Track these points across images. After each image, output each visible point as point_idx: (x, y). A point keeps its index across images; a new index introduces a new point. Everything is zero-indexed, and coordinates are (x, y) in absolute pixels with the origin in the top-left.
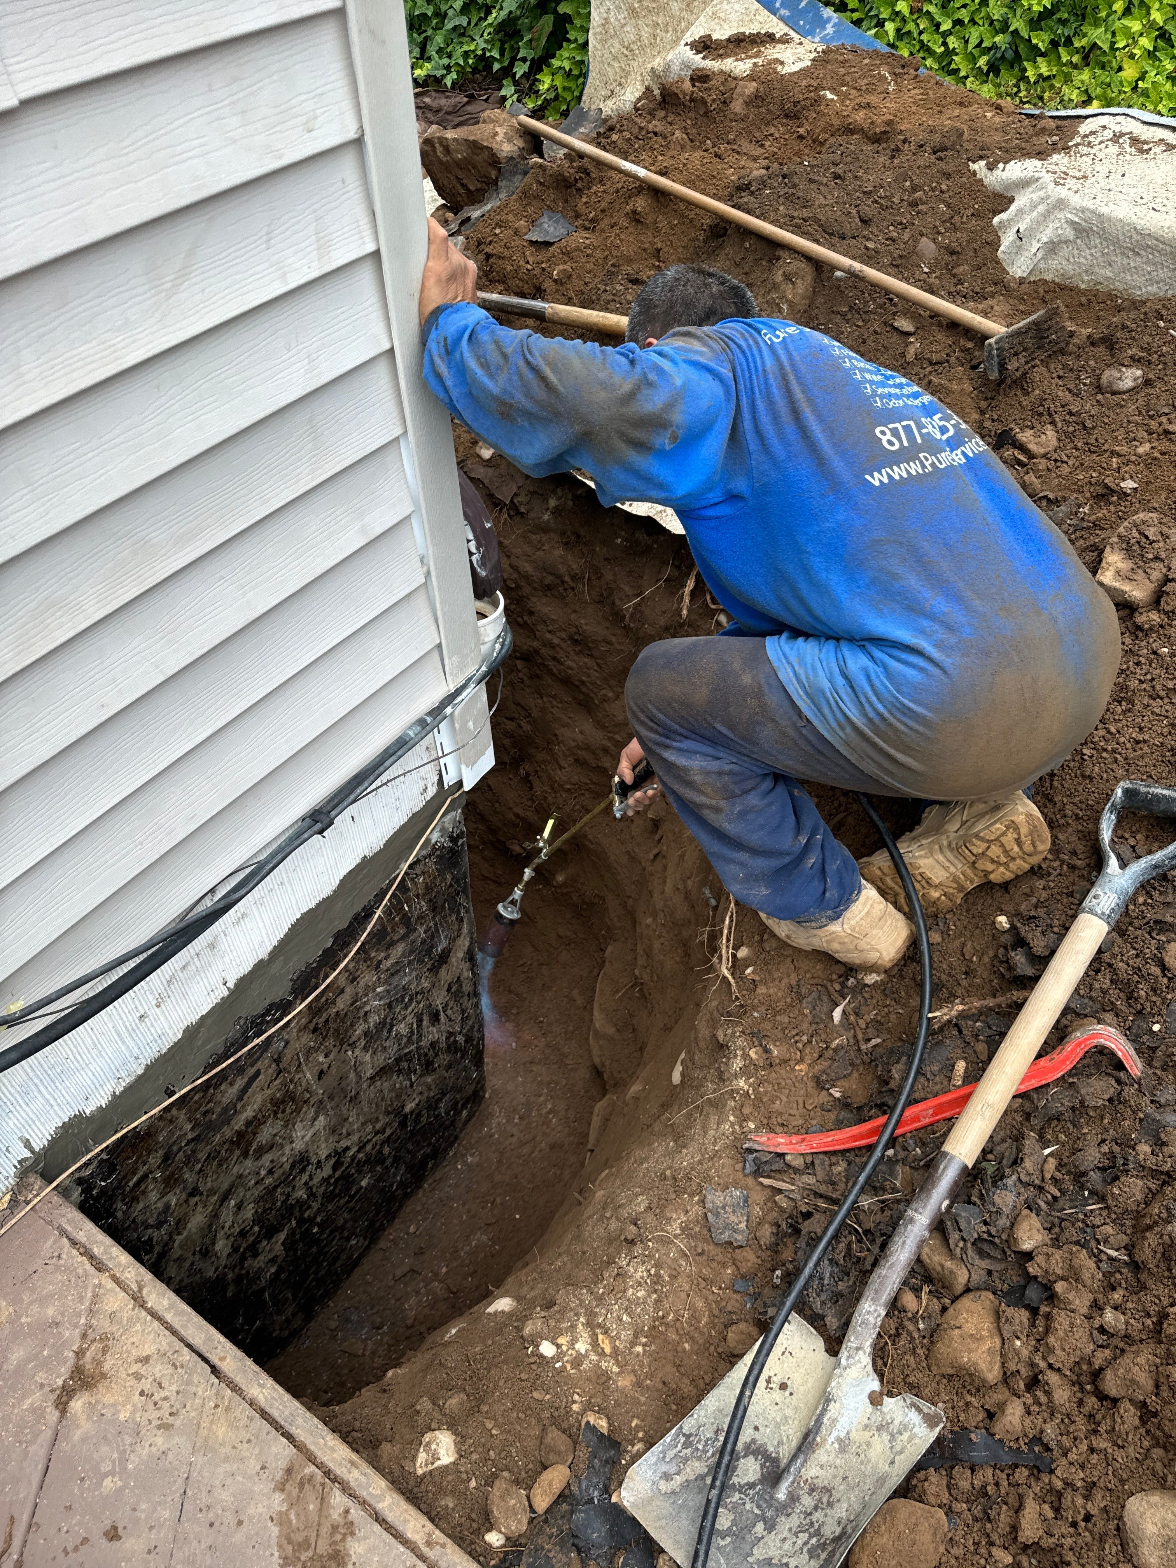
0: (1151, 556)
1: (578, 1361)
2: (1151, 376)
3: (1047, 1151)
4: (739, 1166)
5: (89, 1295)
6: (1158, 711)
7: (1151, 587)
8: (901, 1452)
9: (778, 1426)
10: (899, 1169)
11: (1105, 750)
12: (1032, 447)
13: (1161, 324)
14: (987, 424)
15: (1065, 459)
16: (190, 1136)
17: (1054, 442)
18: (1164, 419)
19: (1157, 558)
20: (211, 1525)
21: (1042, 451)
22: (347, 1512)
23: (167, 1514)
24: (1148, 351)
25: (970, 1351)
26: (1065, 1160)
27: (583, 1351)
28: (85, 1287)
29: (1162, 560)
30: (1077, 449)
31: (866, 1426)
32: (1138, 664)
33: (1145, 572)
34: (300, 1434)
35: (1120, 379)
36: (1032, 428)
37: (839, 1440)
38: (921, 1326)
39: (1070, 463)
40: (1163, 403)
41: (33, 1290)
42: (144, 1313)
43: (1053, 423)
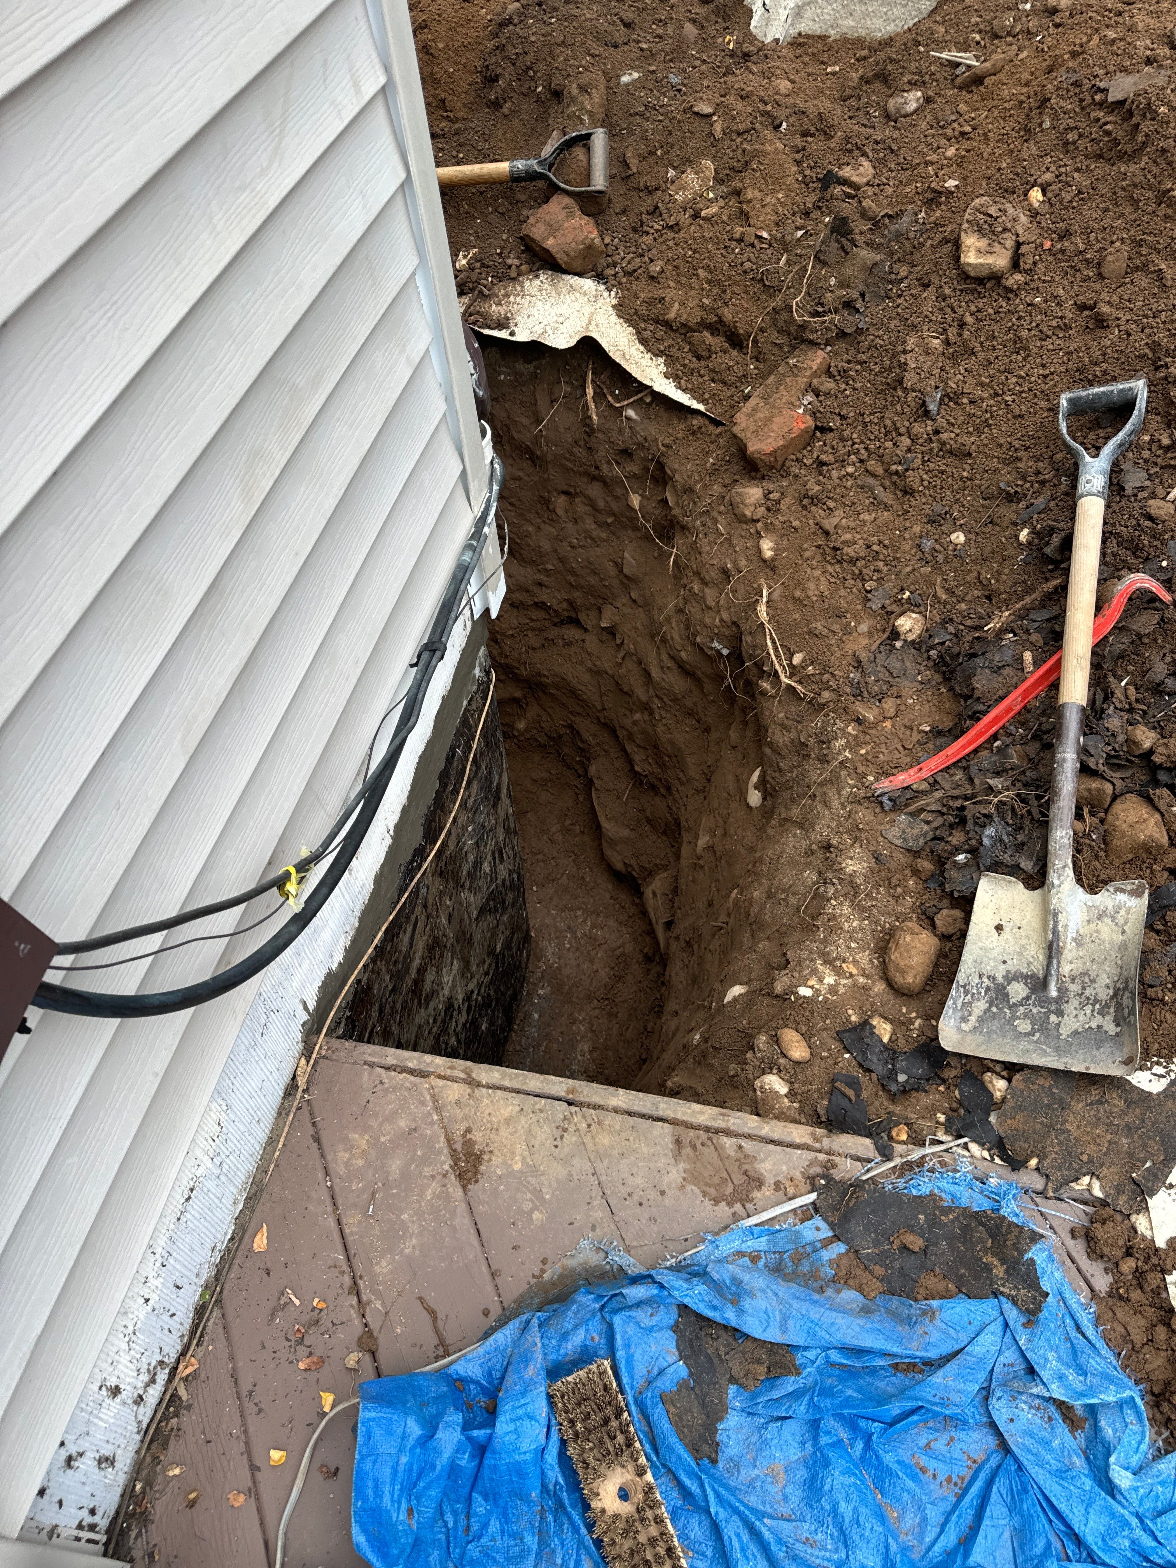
0: (1000, 229)
1: (833, 990)
2: (930, 93)
3: (1123, 684)
4: (878, 810)
5: (428, 1097)
6: (1051, 347)
7: (1008, 254)
8: (1126, 923)
9: (1020, 954)
10: (1011, 751)
11: (1023, 392)
12: (855, 179)
13: (922, 49)
14: (808, 172)
15: (885, 181)
16: (390, 988)
17: (871, 171)
18: (955, 125)
19: (1005, 230)
20: (641, 1204)
21: (865, 180)
22: (740, 1147)
23: (600, 1214)
24: (920, 73)
25: (1142, 831)
26: (1140, 683)
27: (832, 982)
28: (421, 1094)
29: (1009, 230)
30: (892, 171)
31: (1089, 922)
32: (1019, 318)
33: (1000, 243)
34: (669, 1114)
35: (905, 103)
36: (848, 164)
37: (1074, 940)
38: (1094, 837)
39: (891, 183)
40: (949, 112)
41: (376, 1115)
42: (484, 1090)
43: (864, 154)
